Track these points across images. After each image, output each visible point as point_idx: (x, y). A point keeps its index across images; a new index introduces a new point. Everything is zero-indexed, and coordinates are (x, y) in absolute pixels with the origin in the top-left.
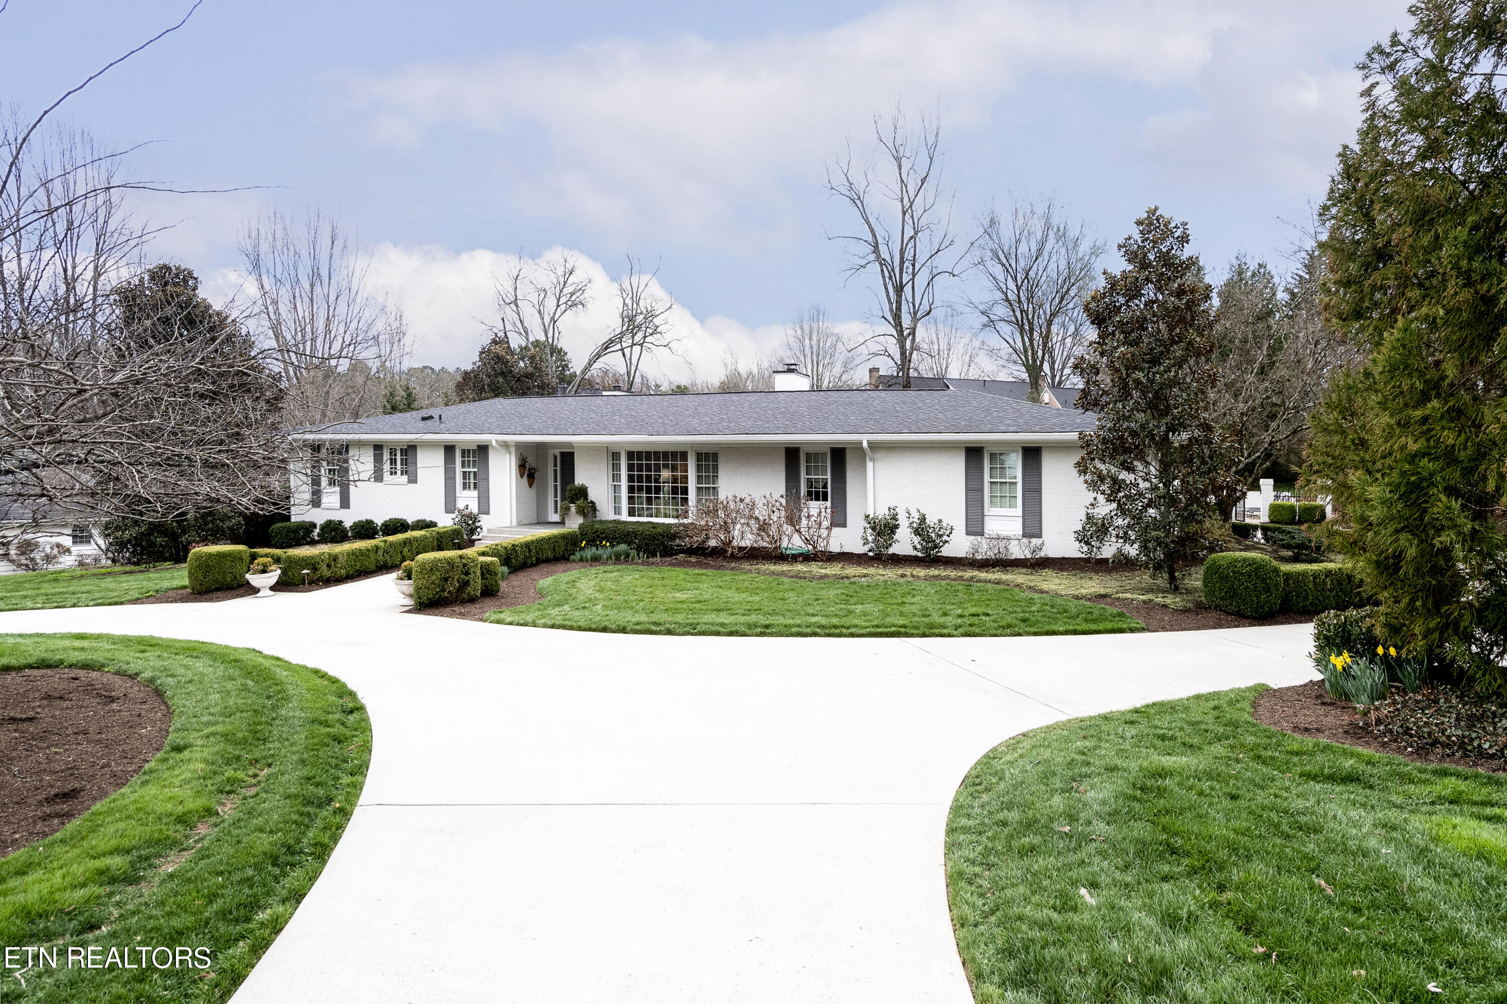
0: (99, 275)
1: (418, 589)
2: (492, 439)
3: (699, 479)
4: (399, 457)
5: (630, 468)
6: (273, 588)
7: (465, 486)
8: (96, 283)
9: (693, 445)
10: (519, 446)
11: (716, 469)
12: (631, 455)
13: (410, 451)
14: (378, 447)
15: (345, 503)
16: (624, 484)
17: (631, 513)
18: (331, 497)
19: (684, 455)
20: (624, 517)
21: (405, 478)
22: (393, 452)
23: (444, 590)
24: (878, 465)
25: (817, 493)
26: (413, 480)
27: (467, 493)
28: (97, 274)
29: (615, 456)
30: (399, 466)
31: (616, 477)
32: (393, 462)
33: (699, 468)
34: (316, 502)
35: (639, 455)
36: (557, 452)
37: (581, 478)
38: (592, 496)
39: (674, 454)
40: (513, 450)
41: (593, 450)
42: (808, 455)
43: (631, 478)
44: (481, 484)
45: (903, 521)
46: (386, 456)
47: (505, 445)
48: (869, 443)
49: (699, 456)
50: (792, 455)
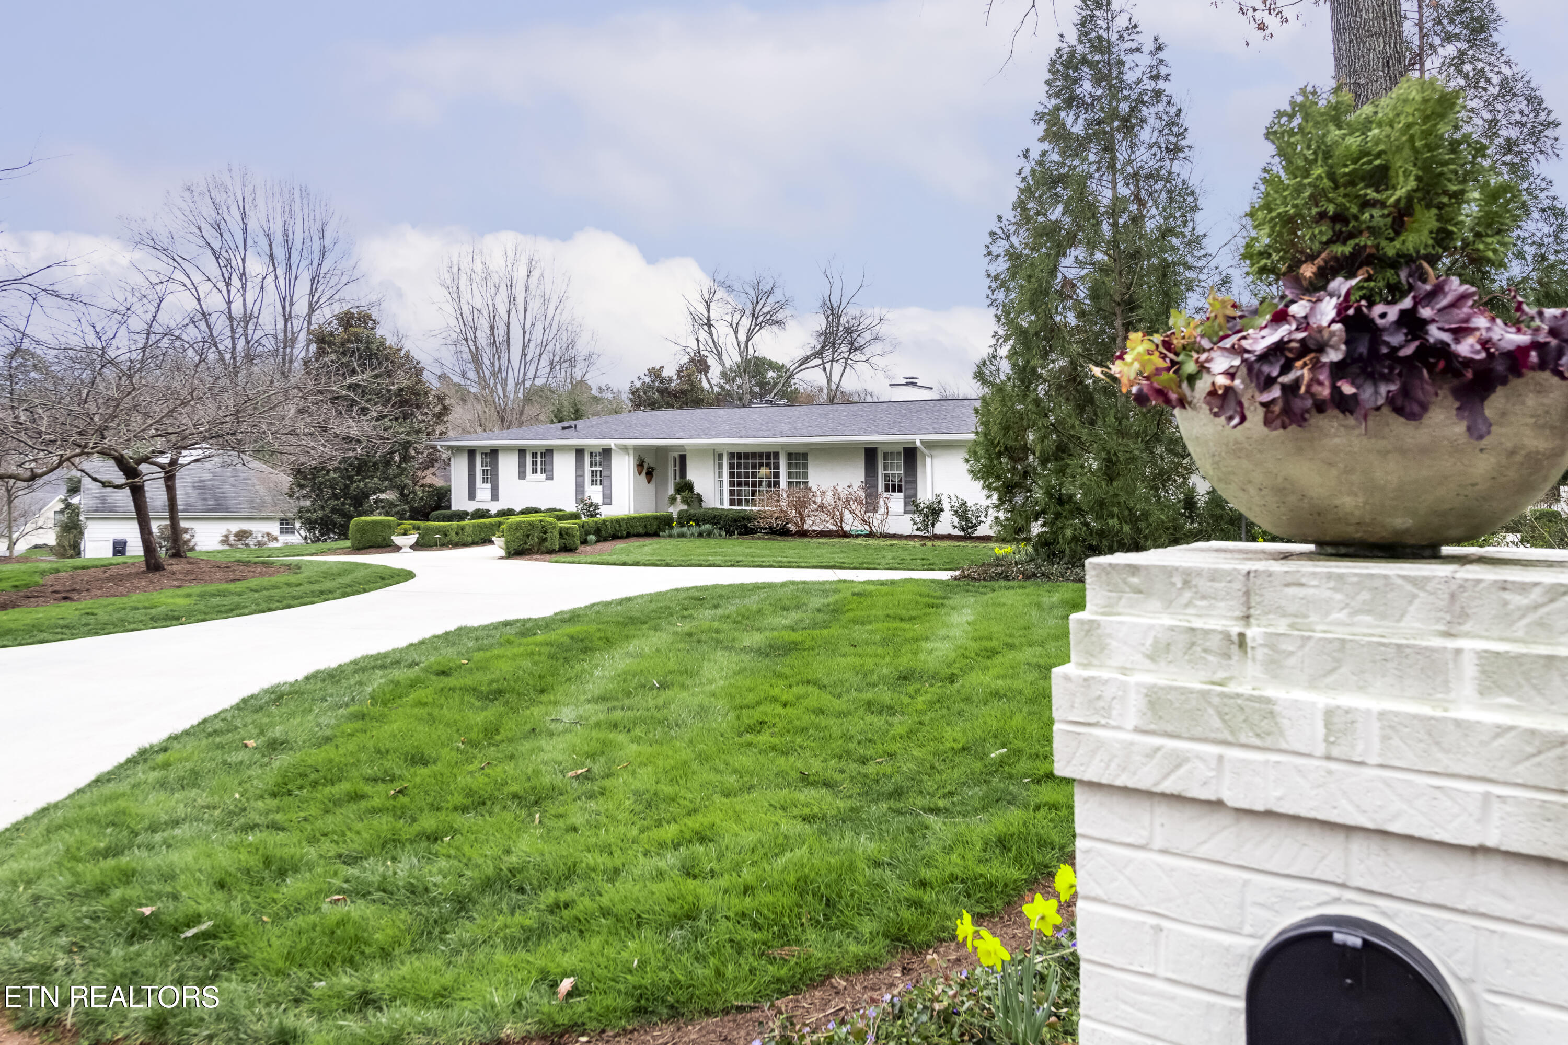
0: (313, 311)
1: (507, 543)
2: (611, 443)
3: (790, 475)
4: (539, 459)
5: (731, 466)
6: (411, 547)
7: (593, 482)
8: (310, 317)
9: (783, 446)
10: (636, 449)
11: (805, 466)
12: (732, 455)
13: (548, 453)
14: (522, 452)
15: (495, 497)
16: (726, 479)
17: (732, 502)
18: (483, 490)
19: (776, 455)
20: (726, 506)
21: (544, 476)
22: (534, 455)
23: (526, 543)
24: (936, 461)
25: (894, 486)
26: (550, 477)
27: (594, 487)
28: (312, 310)
29: (720, 456)
30: (539, 467)
31: (720, 474)
32: (534, 463)
33: (789, 465)
34: (472, 496)
35: (739, 456)
36: (677, 454)
37: (692, 475)
38: (697, 489)
39: (768, 456)
40: (631, 452)
41: (702, 452)
42: (885, 455)
43: (732, 475)
44: (605, 480)
45: (946, 506)
46: (529, 459)
47: (625, 449)
48: (922, 442)
49: (790, 456)
50: (871, 454)
